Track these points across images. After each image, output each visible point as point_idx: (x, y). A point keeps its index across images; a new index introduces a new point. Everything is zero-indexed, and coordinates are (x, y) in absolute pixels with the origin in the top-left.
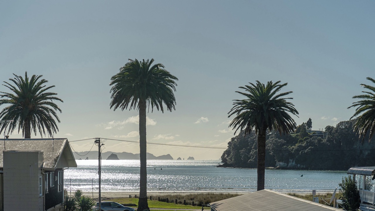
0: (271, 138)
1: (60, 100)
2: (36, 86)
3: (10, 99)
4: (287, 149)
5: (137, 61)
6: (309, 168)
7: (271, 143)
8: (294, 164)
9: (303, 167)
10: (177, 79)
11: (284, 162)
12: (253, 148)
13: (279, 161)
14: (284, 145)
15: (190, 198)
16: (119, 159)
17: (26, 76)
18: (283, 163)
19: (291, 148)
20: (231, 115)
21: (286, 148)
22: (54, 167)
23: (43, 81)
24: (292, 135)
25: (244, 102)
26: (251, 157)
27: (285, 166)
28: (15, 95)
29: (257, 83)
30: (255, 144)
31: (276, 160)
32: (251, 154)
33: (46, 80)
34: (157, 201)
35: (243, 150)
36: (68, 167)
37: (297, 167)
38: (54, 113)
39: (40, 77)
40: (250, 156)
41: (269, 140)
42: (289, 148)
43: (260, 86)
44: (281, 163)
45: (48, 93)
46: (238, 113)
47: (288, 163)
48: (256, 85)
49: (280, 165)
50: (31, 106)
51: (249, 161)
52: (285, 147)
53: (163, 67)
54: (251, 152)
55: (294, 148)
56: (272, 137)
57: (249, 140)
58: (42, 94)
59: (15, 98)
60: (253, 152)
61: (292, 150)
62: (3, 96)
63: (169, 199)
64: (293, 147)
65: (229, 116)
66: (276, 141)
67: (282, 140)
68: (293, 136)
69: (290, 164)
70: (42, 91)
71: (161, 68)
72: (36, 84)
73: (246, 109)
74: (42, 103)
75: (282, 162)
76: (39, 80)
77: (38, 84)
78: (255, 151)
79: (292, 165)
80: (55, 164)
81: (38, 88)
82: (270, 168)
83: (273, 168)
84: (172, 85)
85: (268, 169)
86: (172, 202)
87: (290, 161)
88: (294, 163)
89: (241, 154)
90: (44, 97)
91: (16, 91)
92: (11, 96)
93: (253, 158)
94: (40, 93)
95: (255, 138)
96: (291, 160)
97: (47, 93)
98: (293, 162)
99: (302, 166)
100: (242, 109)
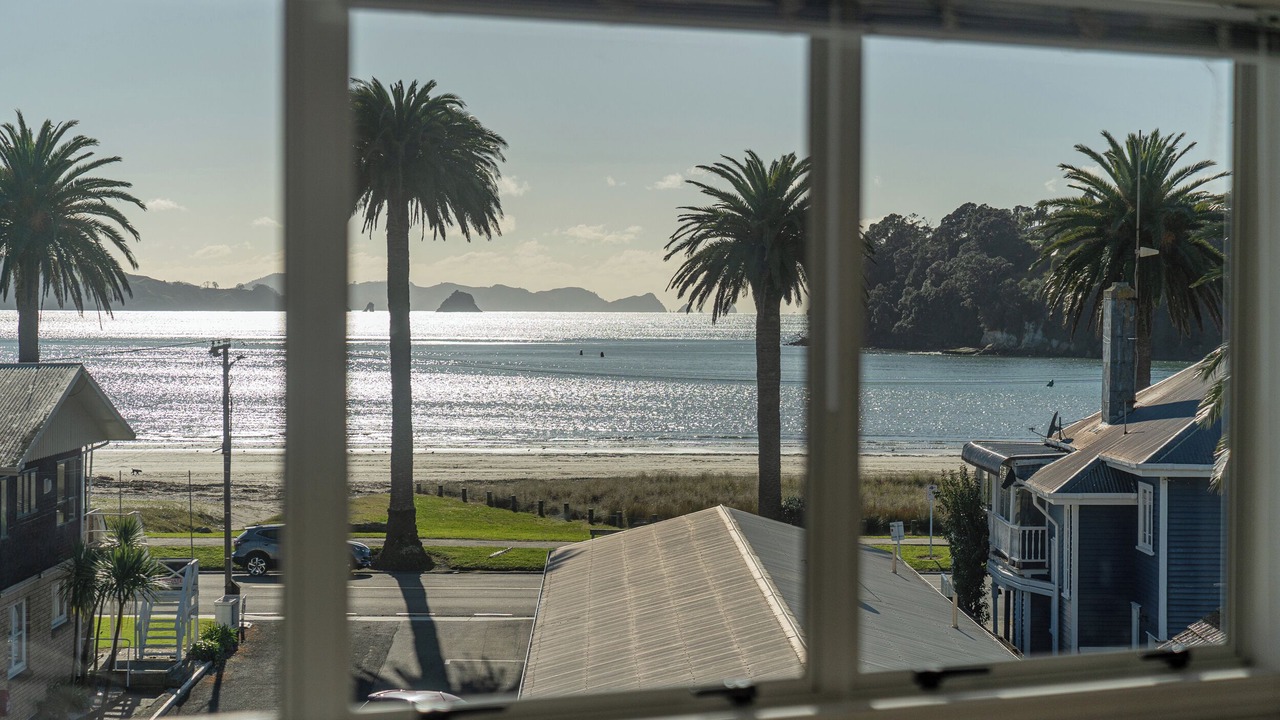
0: (966, 251)
1: (137, 201)
2: (56, 155)
4: (1017, 288)
5: (377, 85)
6: (1089, 353)
7: (966, 269)
8: (1040, 338)
9: (1069, 348)
10: (504, 143)
11: (1007, 332)
12: (909, 285)
13: (993, 328)
14: (1006, 274)
15: (589, 496)
16: (479, 311)
17: (22, 123)
18: (1005, 335)
19: (1029, 287)
20: (674, 252)
21: (1012, 284)
22: (14, 465)
23: (79, 142)
24: (1032, 242)
25: (713, 214)
26: (901, 314)
27: (1011, 343)
29: (749, 158)
30: (914, 269)
31: (982, 325)
32: (901, 303)
33: (89, 138)
34: (482, 507)
35: (875, 291)
36: (109, 440)
37: (1048, 349)
38: (117, 240)
39: (70, 125)
40: (901, 310)
41: (957, 260)
42: (1022, 285)
43: (756, 168)
44: (998, 335)
45: (97, 179)
46: (690, 249)
47: (1020, 335)
48: (745, 165)
49: (995, 340)
51: (898, 327)
52: (1008, 281)
53: (461, 105)
54: (903, 298)
55: (1037, 286)
56: (969, 250)
57: (896, 256)
58: (77, 182)
60: (910, 297)
61: (1032, 292)
63: (521, 500)
64: (1035, 281)
65: (667, 258)
66: (980, 262)
67: (1000, 260)
68: (1035, 244)
69: (1026, 339)
70: (79, 171)
71: (456, 107)
72: (57, 148)
73: (718, 235)
74: (79, 209)
75: (1002, 331)
76: (67, 138)
77: (63, 148)
78: (915, 293)
79: (1033, 340)
80: (21, 454)
81: (62, 162)
82: (962, 350)
83: (971, 350)
84: (488, 158)
85: (955, 353)
86: (529, 508)
87: (1026, 328)
88: (1039, 336)
89: (872, 304)
90: (82, 189)
93: (908, 316)
94: (71, 177)
95: (913, 252)
96: (1028, 326)
97: (91, 180)
98: (1035, 331)
99: (1065, 346)
100: (703, 237)
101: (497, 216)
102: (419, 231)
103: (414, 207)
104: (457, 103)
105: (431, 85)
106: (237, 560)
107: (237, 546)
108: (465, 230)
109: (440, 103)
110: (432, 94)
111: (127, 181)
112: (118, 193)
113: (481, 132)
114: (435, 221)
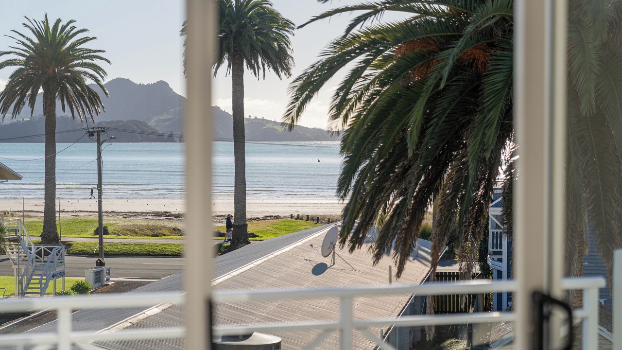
104: (269, 4)
111: (103, 50)
112: (96, 56)
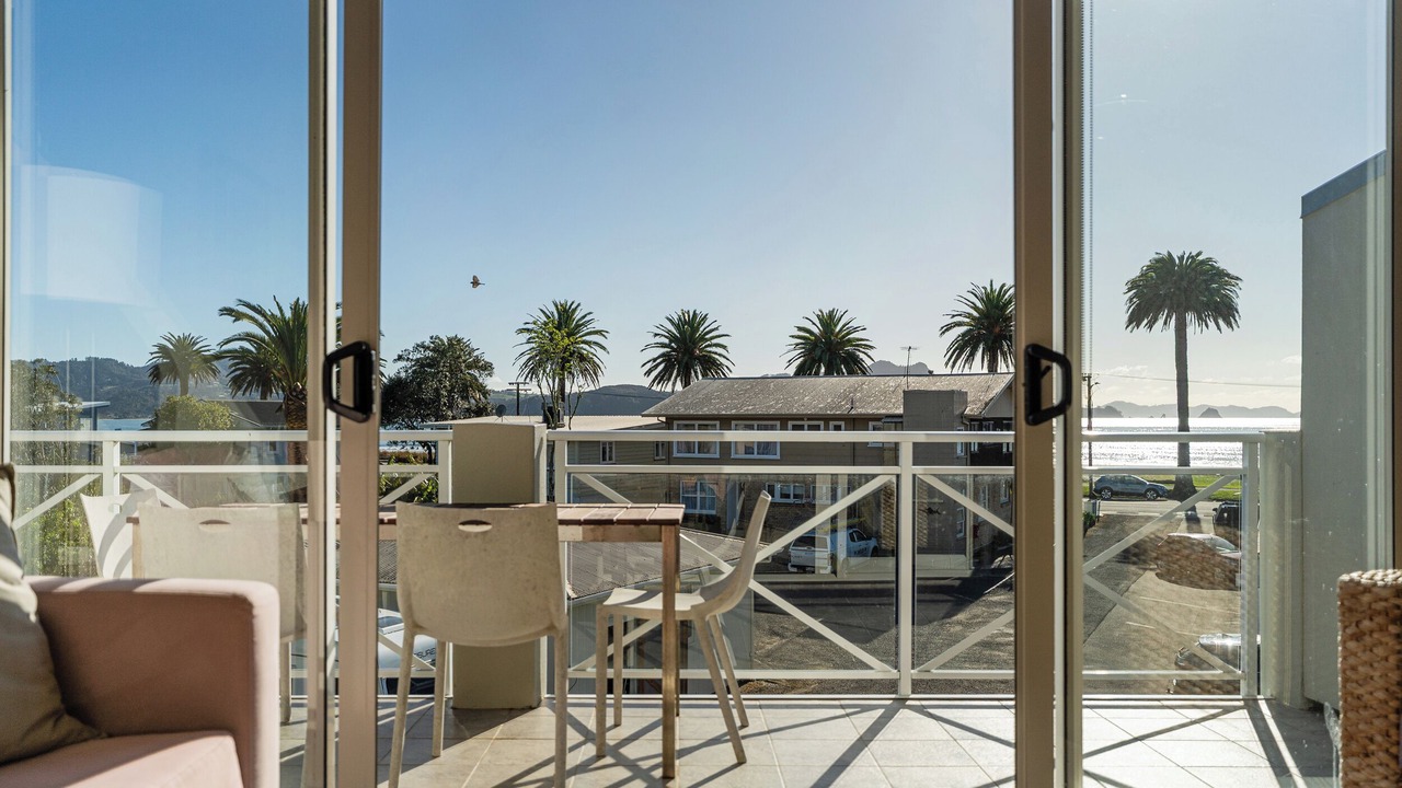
3: (968, 320)
5: (1170, 254)
10: (1241, 280)
17: (991, 285)
22: (980, 413)
28: (975, 314)
50: (997, 330)
53: (1216, 263)
59: (974, 318)
62: (954, 316)
71: (1213, 263)
84: (1232, 289)
91: (975, 308)
92: (969, 316)
101: (1237, 318)
102: (1193, 329)
103: (1190, 317)
104: (1213, 261)
105: (1199, 254)
106: (1095, 490)
107: (1096, 484)
108: (1219, 328)
109: (1203, 262)
110: (1200, 258)
113: (1228, 275)
114: (1200, 318)
